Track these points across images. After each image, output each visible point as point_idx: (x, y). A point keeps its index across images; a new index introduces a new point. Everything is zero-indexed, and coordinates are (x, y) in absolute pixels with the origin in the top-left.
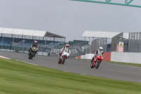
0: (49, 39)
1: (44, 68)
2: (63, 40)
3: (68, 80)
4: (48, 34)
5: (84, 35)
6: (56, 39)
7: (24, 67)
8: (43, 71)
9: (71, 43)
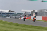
0: (10, 13)
1: (9, 22)
2: (15, 13)
3: (17, 26)
5: (22, 11)
6: (13, 13)
8: (8, 23)
9: (17, 14)
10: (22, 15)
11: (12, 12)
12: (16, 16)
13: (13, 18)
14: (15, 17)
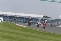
0: (45, 19)
1: (43, 31)
2: (51, 19)
3: (53, 37)
4: (44, 17)
5: (60, 17)
6: (48, 19)
7: (34, 31)
8: (42, 33)
9: (54, 21)
10: (59, 22)
11: (48, 17)
12: (52, 23)
13: (49, 26)
14: (52, 25)
